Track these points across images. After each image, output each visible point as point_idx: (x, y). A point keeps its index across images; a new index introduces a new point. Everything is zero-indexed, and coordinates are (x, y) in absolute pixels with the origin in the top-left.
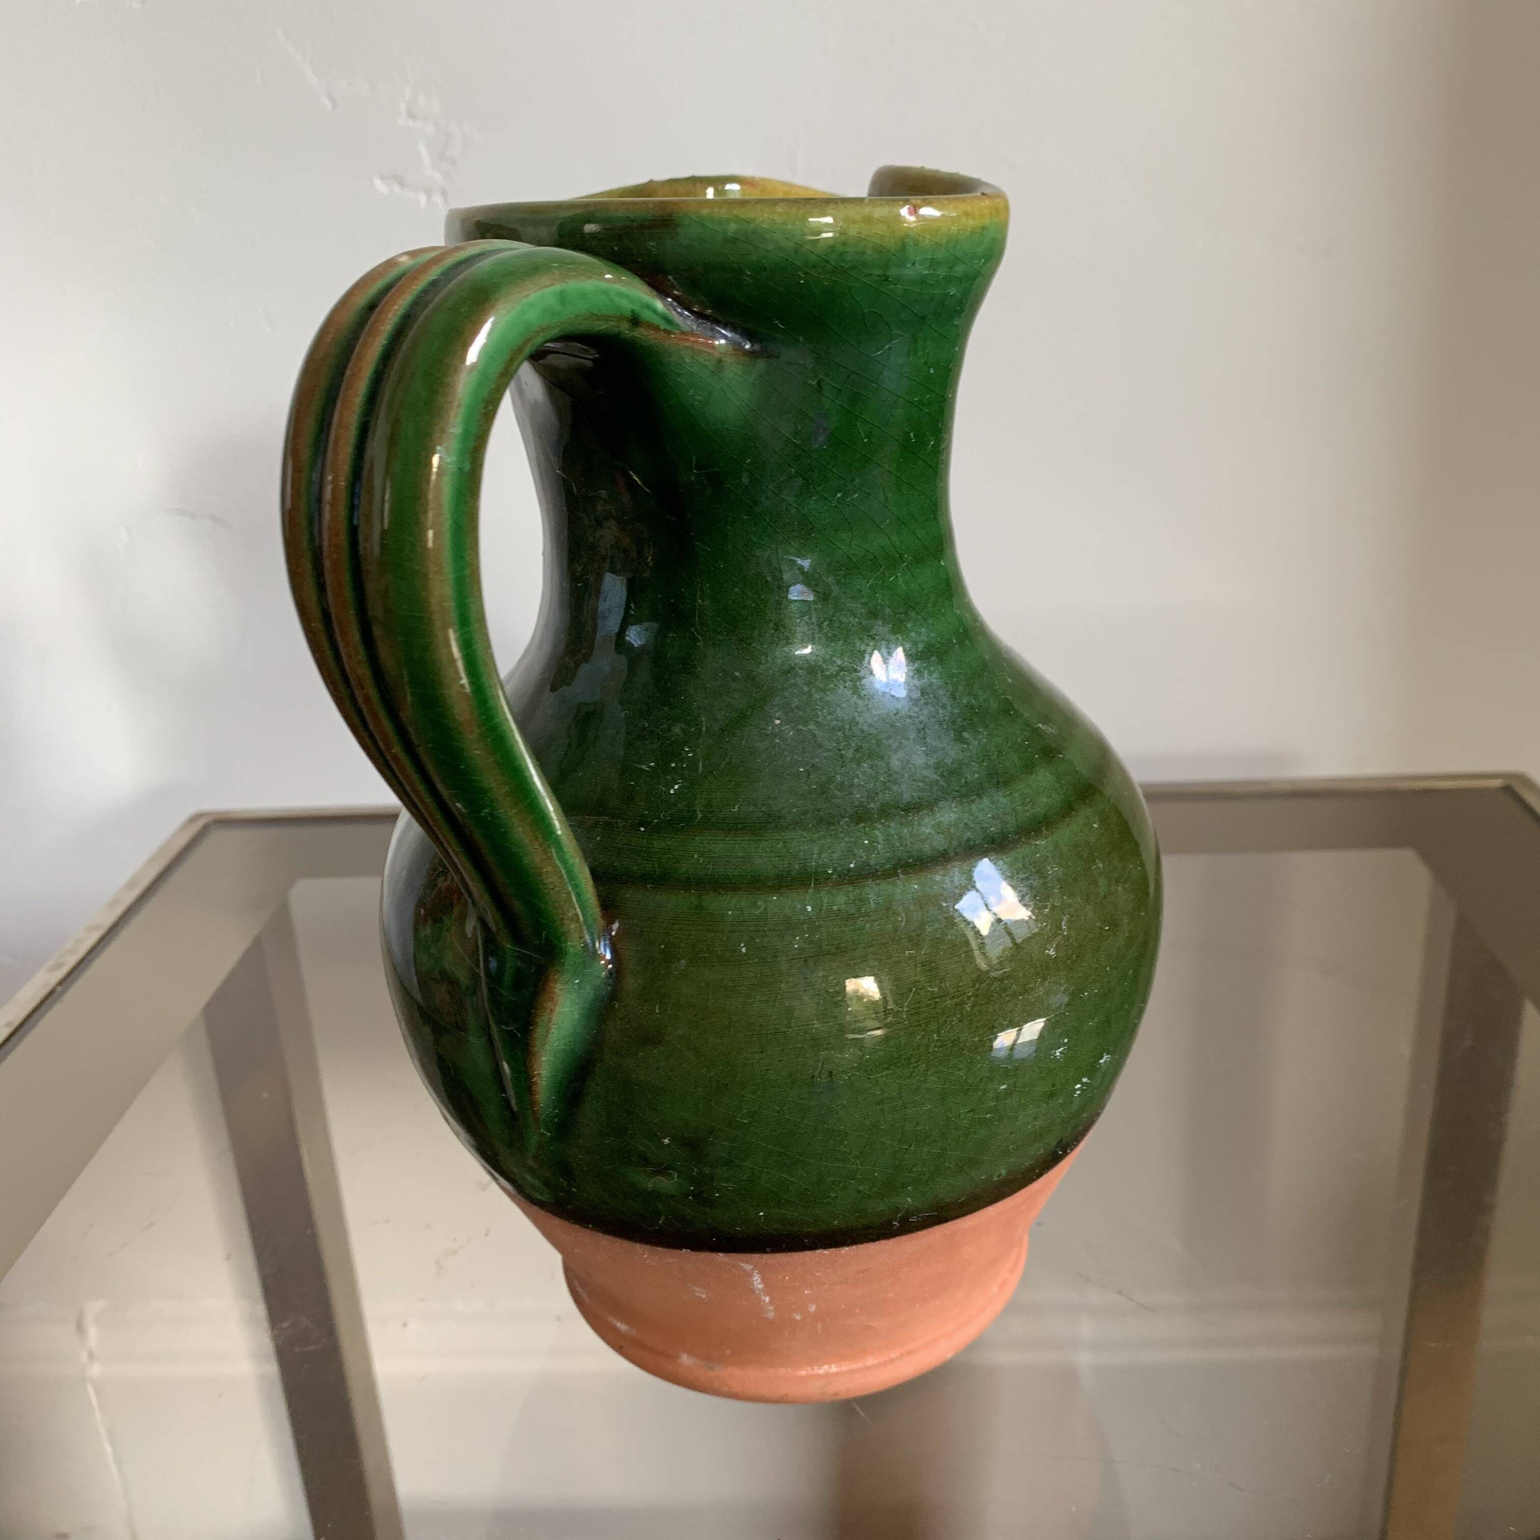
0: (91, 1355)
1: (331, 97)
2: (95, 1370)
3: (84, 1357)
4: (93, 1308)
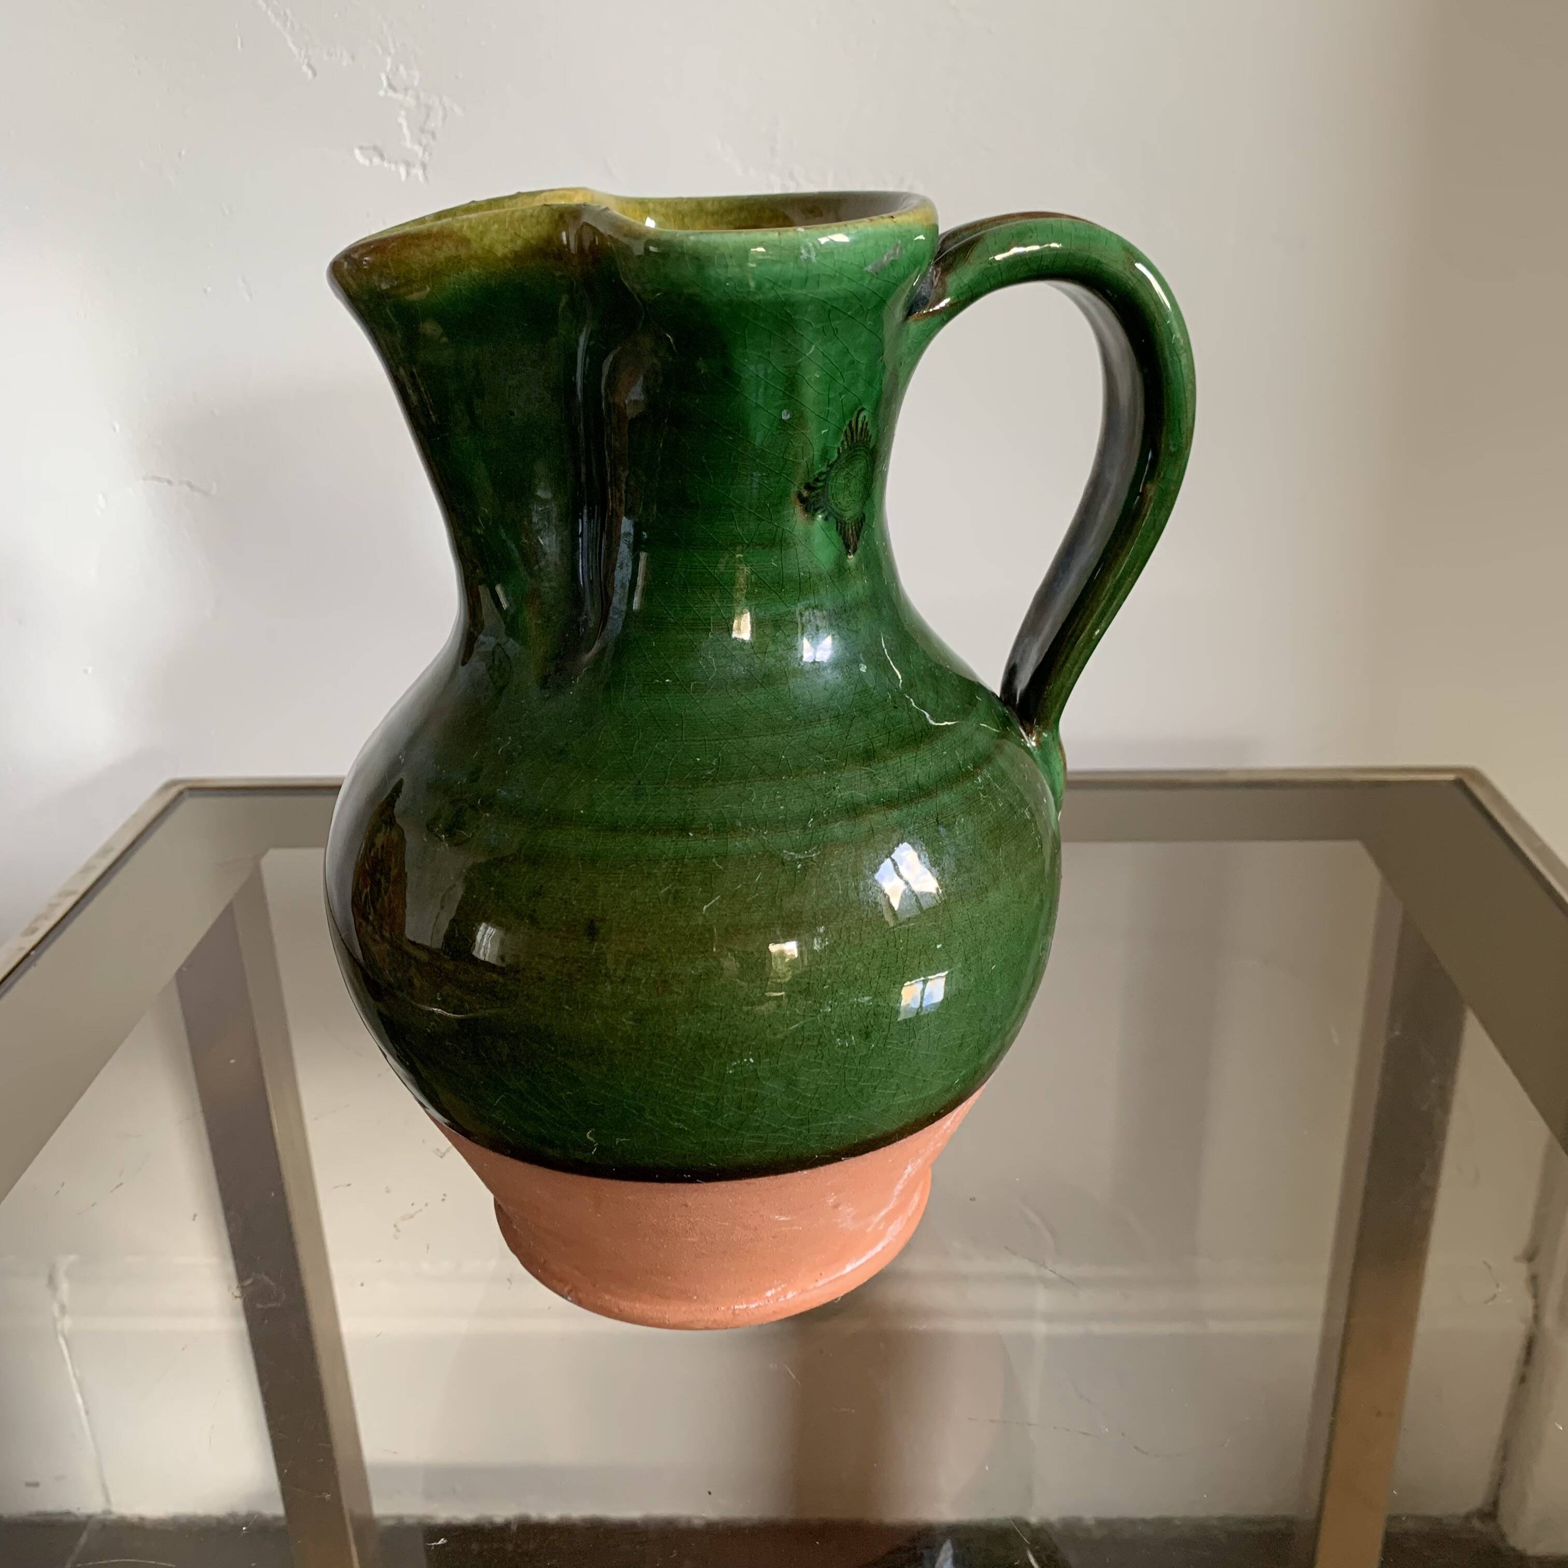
0: (63, 1309)
1: (310, 66)
2: (67, 1324)
3: (55, 1310)
4: (65, 1262)
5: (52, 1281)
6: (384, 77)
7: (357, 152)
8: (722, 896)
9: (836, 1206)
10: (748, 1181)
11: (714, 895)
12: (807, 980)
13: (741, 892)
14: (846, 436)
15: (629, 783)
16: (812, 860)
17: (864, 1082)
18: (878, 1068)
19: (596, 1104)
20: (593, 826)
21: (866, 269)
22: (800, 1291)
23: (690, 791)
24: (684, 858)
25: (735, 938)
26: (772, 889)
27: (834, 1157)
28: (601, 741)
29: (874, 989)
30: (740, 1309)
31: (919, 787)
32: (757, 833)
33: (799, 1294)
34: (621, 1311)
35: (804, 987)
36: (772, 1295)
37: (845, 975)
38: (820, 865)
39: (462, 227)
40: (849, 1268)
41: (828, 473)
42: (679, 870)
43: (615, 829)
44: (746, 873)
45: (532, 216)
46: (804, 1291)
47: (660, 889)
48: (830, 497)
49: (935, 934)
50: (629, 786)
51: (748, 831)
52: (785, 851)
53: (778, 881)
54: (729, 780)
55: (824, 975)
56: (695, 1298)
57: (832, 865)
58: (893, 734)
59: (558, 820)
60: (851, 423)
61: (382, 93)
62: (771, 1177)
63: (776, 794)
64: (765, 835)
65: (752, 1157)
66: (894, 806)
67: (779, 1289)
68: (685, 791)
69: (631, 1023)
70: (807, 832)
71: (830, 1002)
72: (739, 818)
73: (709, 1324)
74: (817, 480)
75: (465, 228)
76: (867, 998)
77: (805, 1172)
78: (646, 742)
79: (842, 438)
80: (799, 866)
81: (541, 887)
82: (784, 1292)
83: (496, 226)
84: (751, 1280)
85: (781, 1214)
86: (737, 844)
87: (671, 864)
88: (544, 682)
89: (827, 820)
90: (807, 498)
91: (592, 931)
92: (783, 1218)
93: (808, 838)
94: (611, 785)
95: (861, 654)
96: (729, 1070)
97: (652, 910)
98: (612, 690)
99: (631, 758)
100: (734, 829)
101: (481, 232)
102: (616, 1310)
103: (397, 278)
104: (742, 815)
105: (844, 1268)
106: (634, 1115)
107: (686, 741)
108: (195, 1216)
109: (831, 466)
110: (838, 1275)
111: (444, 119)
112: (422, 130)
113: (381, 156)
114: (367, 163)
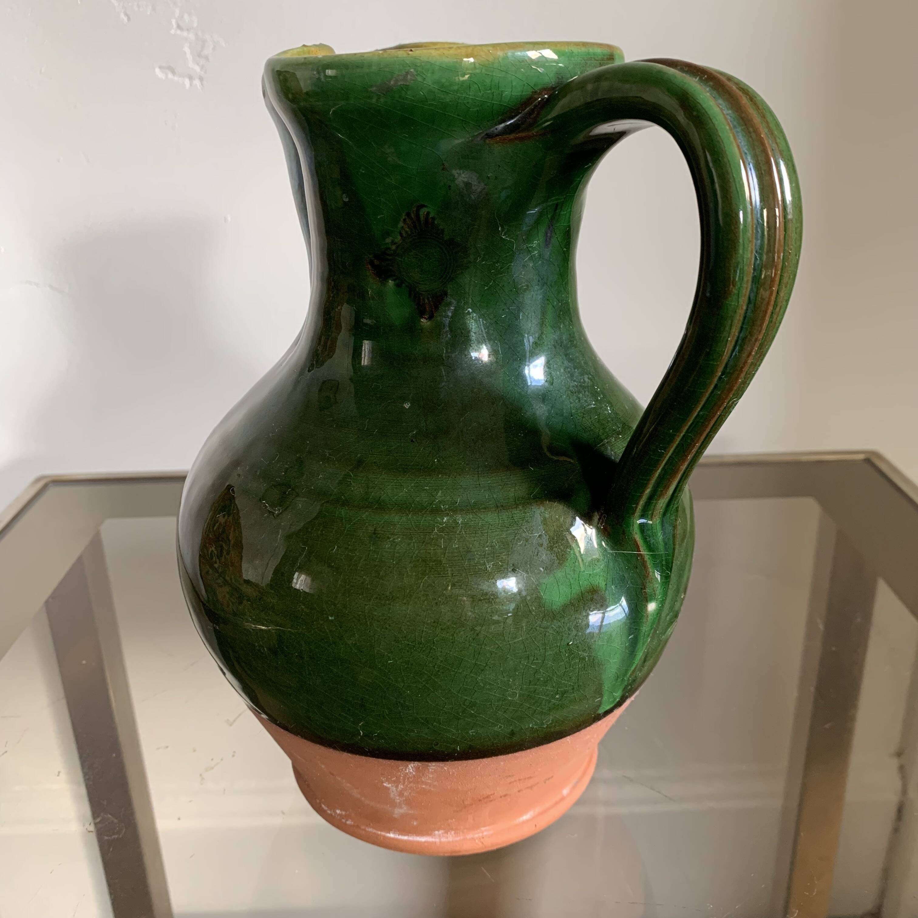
6: (174, 22)
7: (157, 70)
61: (173, 32)
108: (59, 772)
111: (214, 49)
112: (200, 56)
113: (173, 73)
114: (164, 78)
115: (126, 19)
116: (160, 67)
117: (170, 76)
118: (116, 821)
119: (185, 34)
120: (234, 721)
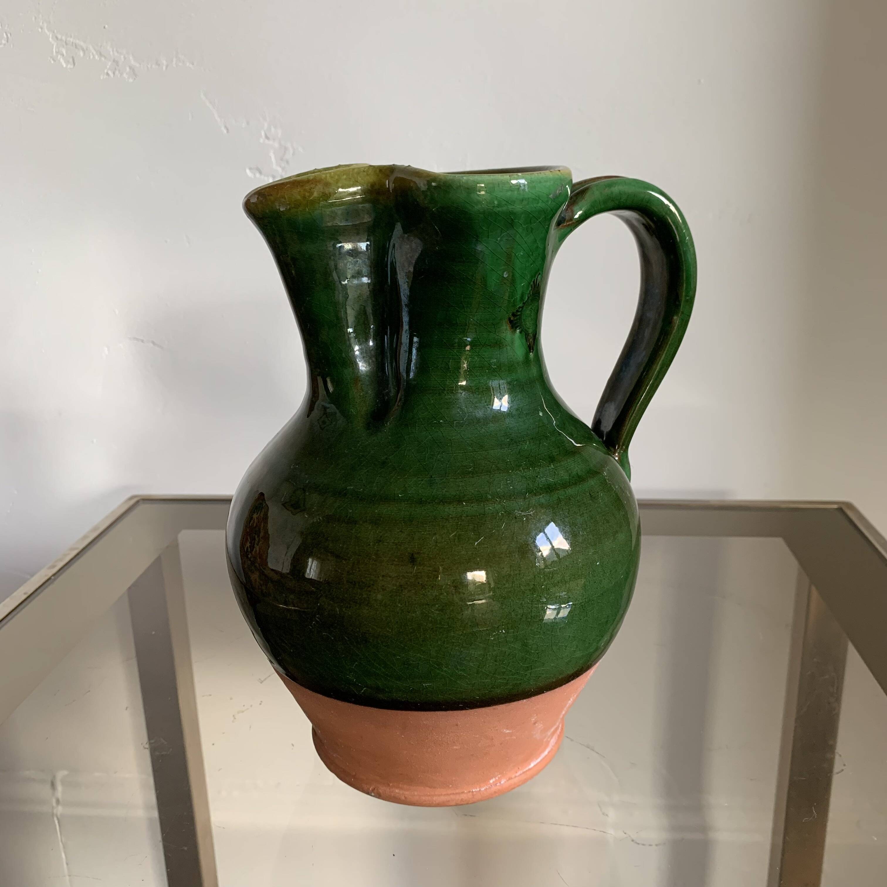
0: (58, 801)
1: (226, 127)
2: (60, 810)
3: (54, 801)
4: (61, 774)
5: (53, 785)
6: (263, 134)
7: (248, 171)
8: (485, 537)
9: (535, 723)
10: (494, 707)
11: (480, 536)
12: (533, 583)
13: (495, 534)
14: (532, 287)
15: (426, 477)
16: (531, 516)
17: (561, 643)
18: (568, 635)
19: (414, 663)
20: (408, 501)
21: (550, 196)
22: (508, 779)
23: (460, 480)
24: (461, 517)
25: (493, 560)
26: (511, 531)
27: (540, 691)
28: (406, 456)
29: (567, 588)
30: (476, 791)
31: (579, 477)
32: (500, 502)
33: (508, 781)
34: (406, 798)
35: (532, 587)
36: (493, 782)
37: (553, 580)
38: (535, 518)
39: (326, 176)
40: (532, 765)
41: (522, 307)
42: (459, 523)
43: (421, 502)
44: (496, 523)
45: (364, 171)
46: (510, 779)
47: (450, 534)
48: (523, 321)
49: (596, 556)
50: (426, 479)
51: (495, 501)
52: (516, 511)
53: (514, 527)
54: (481, 474)
55: (542, 580)
56: (451, 786)
57: (541, 518)
58: (561, 448)
59: (386, 499)
60: (534, 280)
61: (262, 140)
62: (507, 704)
63: (507, 480)
64: (504, 503)
65: (499, 691)
66: (569, 486)
67: (497, 778)
68: (458, 480)
69: (437, 612)
70: (526, 500)
71: (545, 595)
72: (489, 494)
73: (459, 802)
74: (517, 311)
75: (328, 177)
76: (564, 593)
77: (525, 701)
78: (432, 455)
79: (530, 289)
80: (525, 519)
81: (381, 537)
82: (500, 780)
83: (345, 177)
84: (483, 773)
85: (507, 729)
86: (490, 508)
87: (455, 520)
88: (368, 426)
89: (536, 494)
90: (512, 320)
91: (413, 560)
92: (508, 731)
93: (527, 503)
94: (415, 479)
95: (539, 406)
96: (491, 638)
97: (446, 547)
98: (410, 428)
99: (425, 464)
100: (487, 500)
101: (337, 179)
102: (403, 798)
103: (289, 204)
104: (490, 492)
105: (530, 764)
106: (436, 668)
107: (455, 453)
108: (127, 708)
109: (524, 303)
110: (527, 769)
111: (294, 154)
112: (282, 159)
113: (260, 173)
114: (253, 177)
115: (225, 131)
116: (250, 169)
117: (258, 175)
118: (166, 743)
119: (271, 142)
120: (265, 679)
